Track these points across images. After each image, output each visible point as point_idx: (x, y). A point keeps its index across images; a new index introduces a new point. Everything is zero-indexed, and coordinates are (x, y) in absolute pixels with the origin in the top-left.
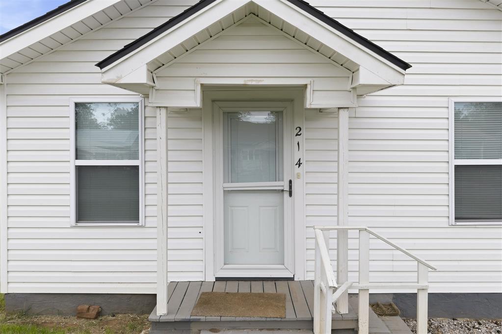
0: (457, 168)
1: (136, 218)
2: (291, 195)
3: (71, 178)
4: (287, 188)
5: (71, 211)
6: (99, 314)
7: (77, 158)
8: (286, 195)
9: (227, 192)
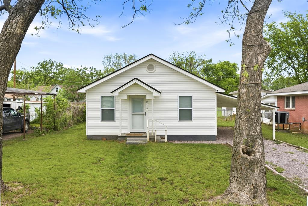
0: (179, 110)
1: (114, 120)
2: (145, 115)
3: (101, 112)
4: (144, 114)
5: (101, 118)
6: (106, 139)
7: (102, 108)
8: (144, 115)
9: (132, 115)
